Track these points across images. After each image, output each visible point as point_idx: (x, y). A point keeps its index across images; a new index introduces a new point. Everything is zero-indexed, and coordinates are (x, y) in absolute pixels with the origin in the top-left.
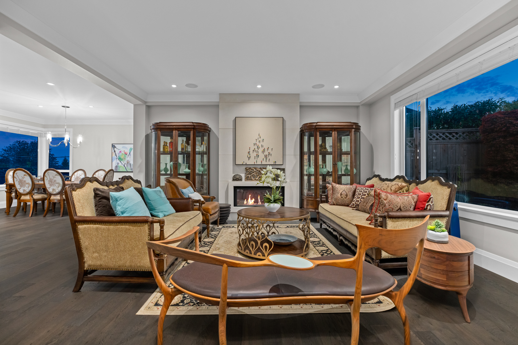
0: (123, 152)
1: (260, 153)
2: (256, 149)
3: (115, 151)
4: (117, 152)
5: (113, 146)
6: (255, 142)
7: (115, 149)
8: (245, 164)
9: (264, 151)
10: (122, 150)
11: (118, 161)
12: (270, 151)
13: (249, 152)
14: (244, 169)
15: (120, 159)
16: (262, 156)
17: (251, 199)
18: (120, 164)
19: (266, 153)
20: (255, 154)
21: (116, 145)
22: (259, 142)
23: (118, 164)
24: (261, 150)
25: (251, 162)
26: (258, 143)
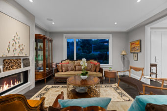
1: (17, 48)
2: (15, 44)
6: (13, 38)
8: (5, 56)
9: (19, 47)
12: (23, 47)
13: (9, 46)
14: (2, 61)
16: (18, 50)
17: (6, 84)
19: (21, 48)
20: (14, 48)
22: (17, 38)
24: (18, 45)
25: (10, 54)
26: (15, 39)
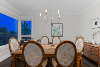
0: (56, 27)
3: (53, 27)
4: (54, 27)
5: (52, 25)
7: (53, 26)
10: (56, 26)
11: (54, 32)
15: (55, 31)
18: (55, 33)
21: (53, 24)
23: (54, 33)
